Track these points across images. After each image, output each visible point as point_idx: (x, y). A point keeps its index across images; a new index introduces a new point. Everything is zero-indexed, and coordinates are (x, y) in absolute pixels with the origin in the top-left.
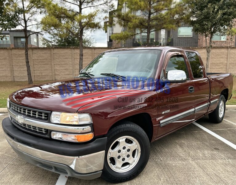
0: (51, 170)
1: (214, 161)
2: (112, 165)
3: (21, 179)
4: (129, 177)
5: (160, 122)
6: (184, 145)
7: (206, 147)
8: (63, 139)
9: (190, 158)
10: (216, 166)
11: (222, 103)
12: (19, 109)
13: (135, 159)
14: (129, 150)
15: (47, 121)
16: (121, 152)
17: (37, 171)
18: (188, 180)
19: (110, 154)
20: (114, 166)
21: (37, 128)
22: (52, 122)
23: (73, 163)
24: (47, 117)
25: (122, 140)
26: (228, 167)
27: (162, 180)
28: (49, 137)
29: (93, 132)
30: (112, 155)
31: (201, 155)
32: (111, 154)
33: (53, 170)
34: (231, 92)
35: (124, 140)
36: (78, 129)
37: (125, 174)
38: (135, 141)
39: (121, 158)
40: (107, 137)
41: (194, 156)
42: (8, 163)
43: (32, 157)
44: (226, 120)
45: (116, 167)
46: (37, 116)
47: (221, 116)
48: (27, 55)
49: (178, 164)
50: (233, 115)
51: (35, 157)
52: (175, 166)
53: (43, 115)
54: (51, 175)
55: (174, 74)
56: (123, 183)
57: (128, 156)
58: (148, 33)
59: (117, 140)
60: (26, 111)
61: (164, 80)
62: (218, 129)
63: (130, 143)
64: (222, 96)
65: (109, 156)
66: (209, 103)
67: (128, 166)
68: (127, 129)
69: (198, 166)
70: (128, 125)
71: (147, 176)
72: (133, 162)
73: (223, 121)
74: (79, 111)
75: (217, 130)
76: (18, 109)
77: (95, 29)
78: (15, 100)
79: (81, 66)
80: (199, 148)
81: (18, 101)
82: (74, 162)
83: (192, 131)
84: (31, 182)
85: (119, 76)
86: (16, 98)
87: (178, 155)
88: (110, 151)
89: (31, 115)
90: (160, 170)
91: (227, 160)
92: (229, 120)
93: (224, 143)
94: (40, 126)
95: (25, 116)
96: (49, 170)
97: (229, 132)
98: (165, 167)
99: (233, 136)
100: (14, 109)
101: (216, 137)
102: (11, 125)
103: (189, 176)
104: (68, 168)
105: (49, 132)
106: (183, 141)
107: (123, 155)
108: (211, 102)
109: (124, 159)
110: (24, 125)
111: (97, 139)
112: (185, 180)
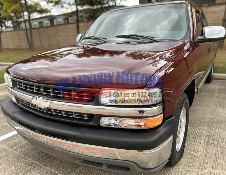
0: (100, 168)
5: (198, 89)
8: (121, 126)
12: (34, 88)
15: (92, 103)
21: (73, 114)
29: (163, 113)
33: (104, 167)
40: (175, 117)
43: (71, 154)
60: (51, 90)
95: (50, 97)
100: (23, 88)
105: (95, 117)
110: (49, 110)
111: (166, 121)
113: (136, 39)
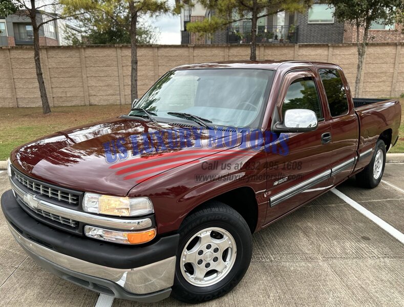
0: (86, 287)
1: (360, 262)
2: (189, 275)
3: (37, 295)
4: (217, 293)
5: (270, 200)
6: (311, 231)
7: (348, 235)
8: (105, 239)
9: (320, 257)
10: (362, 271)
11: (379, 154)
12: (28, 182)
13: (226, 263)
14: (216, 250)
15: (76, 208)
16: (204, 253)
18: (315, 298)
19: (185, 259)
20: (192, 276)
21: (60, 218)
22: (85, 209)
23: (122, 278)
24: (77, 200)
25: (205, 234)
26: (383, 273)
27: (271, 298)
28: (82, 234)
29: (154, 228)
30: (189, 260)
31: (339, 251)
32: (187, 257)
33: (90, 287)
34: (397, 132)
35: (209, 233)
36: (130, 223)
37: (210, 288)
38: (226, 235)
39: (204, 264)
40: (179, 235)
41: (326, 253)
42: (16, 267)
43: (54, 265)
44: (385, 182)
45: (196, 279)
46: (59, 198)
47: (376, 176)
48: (37, 61)
49: (300, 267)
50: (399, 171)
51: (59, 266)
52: (295, 271)
53: (70, 196)
55: (296, 115)
56: (207, 303)
57: (215, 259)
58: (254, 19)
59: (197, 234)
60: (41, 188)
61: (278, 127)
62: (370, 199)
63: (219, 237)
64: (381, 141)
65: (183, 260)
66: (357, 158)
67: (215, 275)
68: (214, 217)
69: (333, 270)
70: (215, 210)
71: (248, 291)
72: (223, 269)
73: (380, 184)
74: (130, 192)
75: (369, 203)
76: (26, 183)
77: (157, 14)
78: (20, 163)
79: (134, 82)
80: (336, 237)
81: (24, 167)
82: (125, 275)
83: (326, 204)
84: (55, 301)
85: (200, 118)
86: (22, 159)
87: (300, 250)
88: (185, 253)
89: (50, 195)
90: (269, 278)
91: (381, 259)
92: (391, 182)
93: (379, 227)
94: (65, 215)
95: (40, 196)
97: (388, 205)
98: (277, 273)
99: (395, 214)
100: (20, 180)
101: (367, 216)
102: (16, 206)
103: (317, 290)
104: (115, 287)
105: (80, 225)
106: (309, 224)
107: (207, 258)
108: (361, 155)
109: (208, 265)
110: (39, 210)
111: (162, 238)
112: (310, 297)
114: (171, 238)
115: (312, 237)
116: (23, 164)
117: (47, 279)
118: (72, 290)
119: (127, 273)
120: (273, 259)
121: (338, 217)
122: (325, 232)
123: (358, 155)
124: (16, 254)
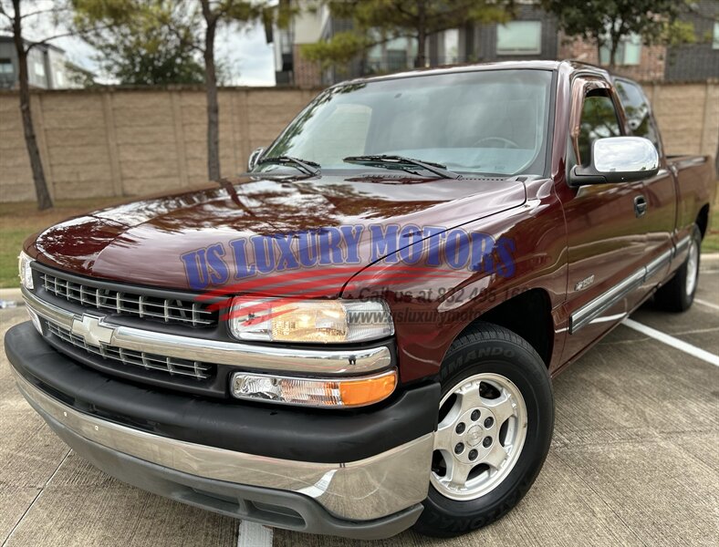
0: (231, 514)
2: (438, 477)
4: (494, 512)
5: (571, 319)
6: (613, 388)
7: (684, 391)
8: (282, 399)
9: (652, 431)
11: (693, 249)
12: (81, 291)
13: (506, 448)
14: (489, 422)
15: (212, 334)
16: (467, 429)
17: (152, 510)
18: (687, 510)
20: (445, 479)
21: (168, 362)
22: (236, 335)
24: (213, 317)
25: (468, 387)
27: (599, 515)
28: (223, 393)
29: (394, 369)
30: (440, 443)
31: (684, 420)
32: (436, 438)
33: (243, 514)
35: (476, 386)
36: (336, 358)
38: (507, 389)
39: (466, 451)
40: (439, 384)
41: (662, 425)
42: (39, 486)
43: (157, 470)
45: (452, 484)
46: (167, 316)
47: (689, 289)
48: (26, 112)
49: (627, 452)
51: (167, 470)
52: (620, 461)
53: (194, 310)
54: (208, 521)
57: (487, 442)
59: (455, 390)
60: (118, 299)
61: (579, 172)
62: (688, 329)
63: (490, 395)
64: (697, 227)
66: (673, 249)
67: (485, 474)
68: (489, 350)
69: (692, 456)
70: (490, 336)
72: (501, 462)
73: (694, 305)
75: (690, 335)
76: (77, 294)
77: (249, 25)
78: (50, 257)
79: (213, 147)
80: (665, 396)
81: (61, 261)
87: (608, 421)
89: (141, 312)
90: (577, 478)
92: (710, 301)
94: (183, 351)
95: (115, 317)
96: (225, 513)
98: (590, 468)
100: (57, 292)
102: (41, 350)
105: (219, 373)
106: (603, 375)
107: (472, 439)
109: (473, 454)
110: (111, 349)
111: (409, 393)
112: (675, 510)
113: (398, 168)
114: (425, 392)
115: (622, 398)
116: (57, 258)
117: (115, 507)
118: (176, 527)
119: (335, 474)
120: (567, 441)
121: (649, 361)
122: (639, 386)
123: (675, 246)
124: (34, 460)
